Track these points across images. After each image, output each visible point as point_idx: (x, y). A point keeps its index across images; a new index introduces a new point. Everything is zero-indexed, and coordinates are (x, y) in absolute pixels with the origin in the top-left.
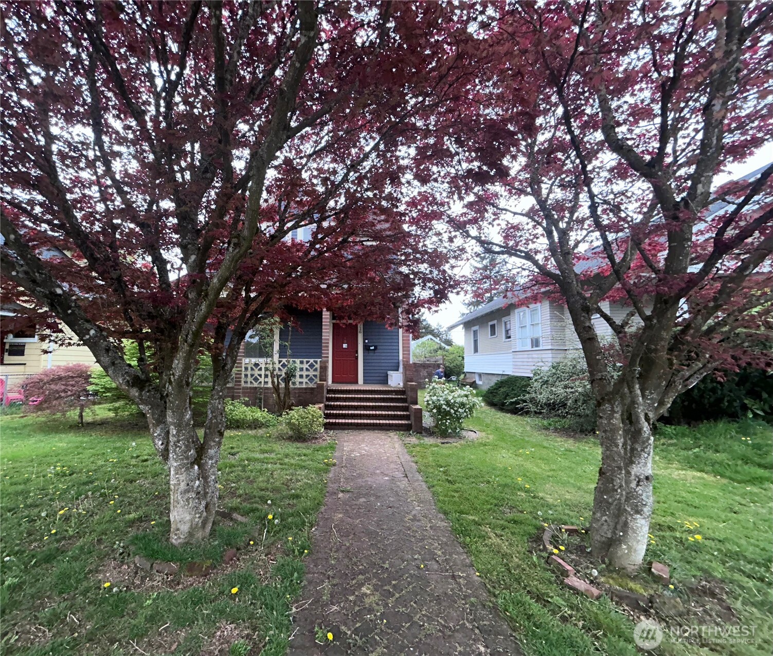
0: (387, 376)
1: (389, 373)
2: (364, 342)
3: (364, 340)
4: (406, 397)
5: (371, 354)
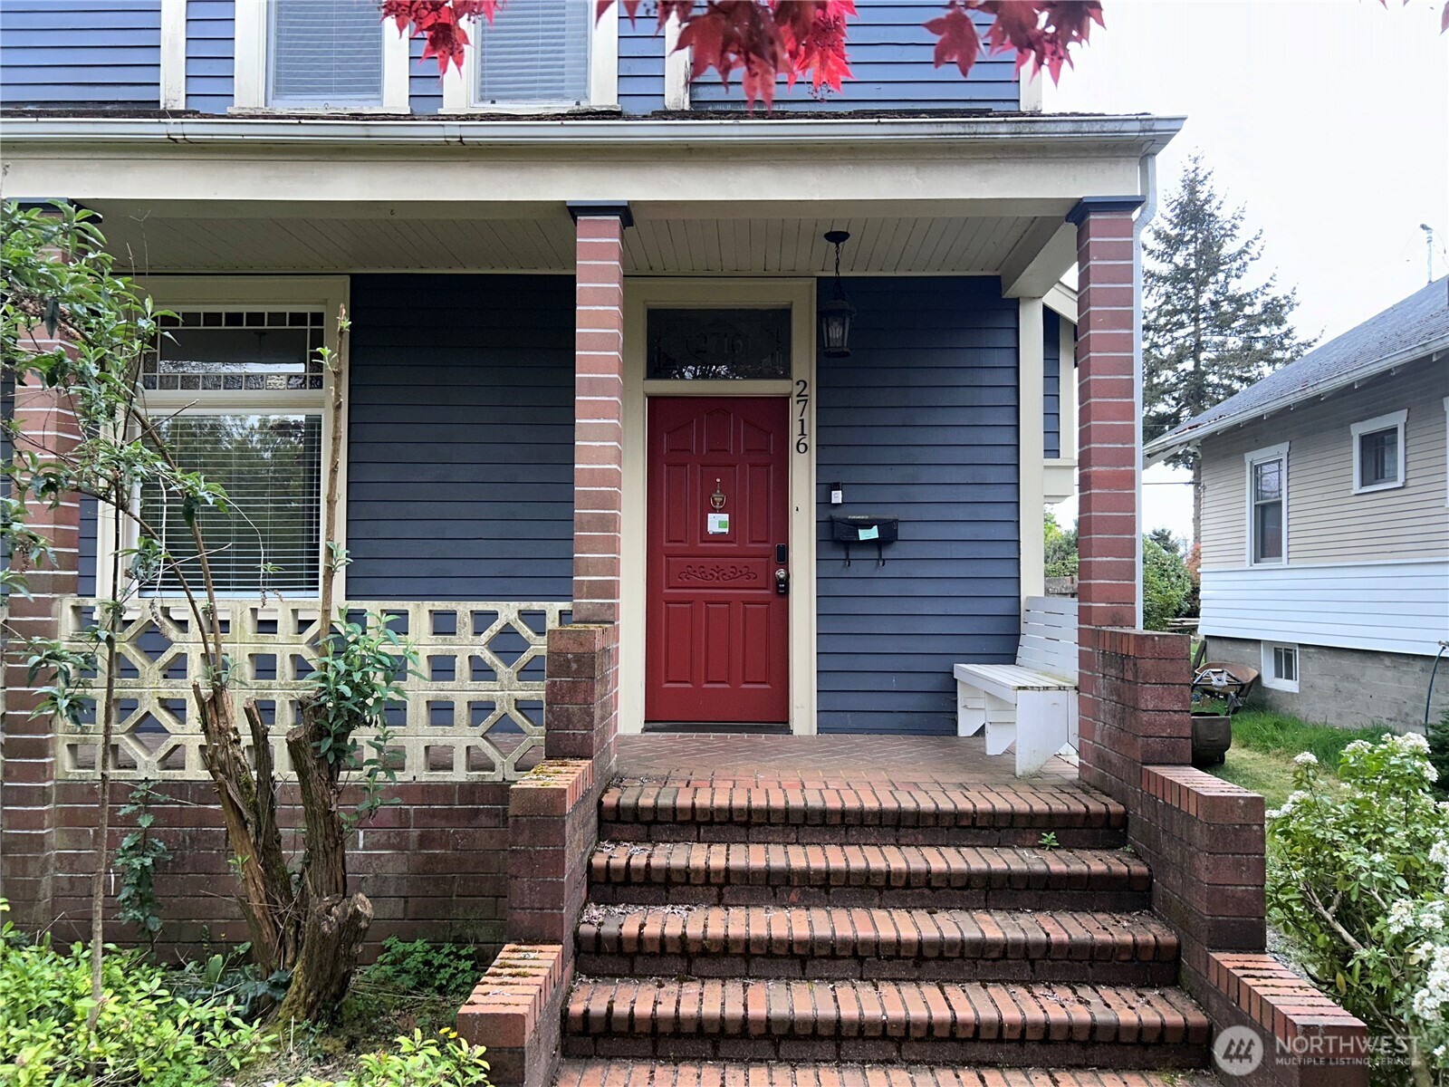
0: (949, 689)
1: (963, 670)
2: (823, 502)
3: (825, 488)
5: (862, 567)
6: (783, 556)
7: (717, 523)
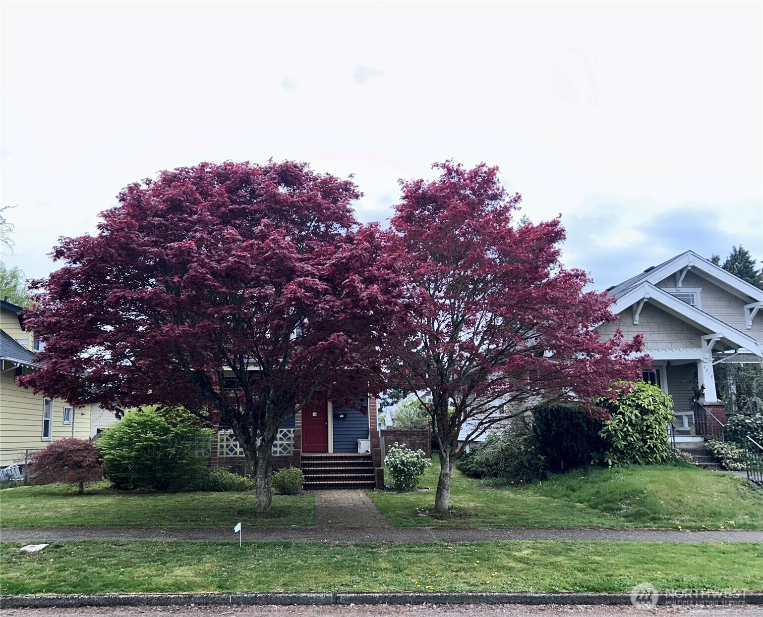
0: (357, 444)
1: (359, 441)
2: (334, 411)
4: (372, 462)
5: (341, 422)
6: (327, 421)
7: (314, 414)
